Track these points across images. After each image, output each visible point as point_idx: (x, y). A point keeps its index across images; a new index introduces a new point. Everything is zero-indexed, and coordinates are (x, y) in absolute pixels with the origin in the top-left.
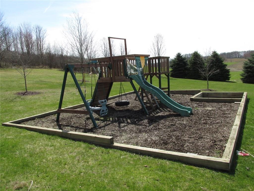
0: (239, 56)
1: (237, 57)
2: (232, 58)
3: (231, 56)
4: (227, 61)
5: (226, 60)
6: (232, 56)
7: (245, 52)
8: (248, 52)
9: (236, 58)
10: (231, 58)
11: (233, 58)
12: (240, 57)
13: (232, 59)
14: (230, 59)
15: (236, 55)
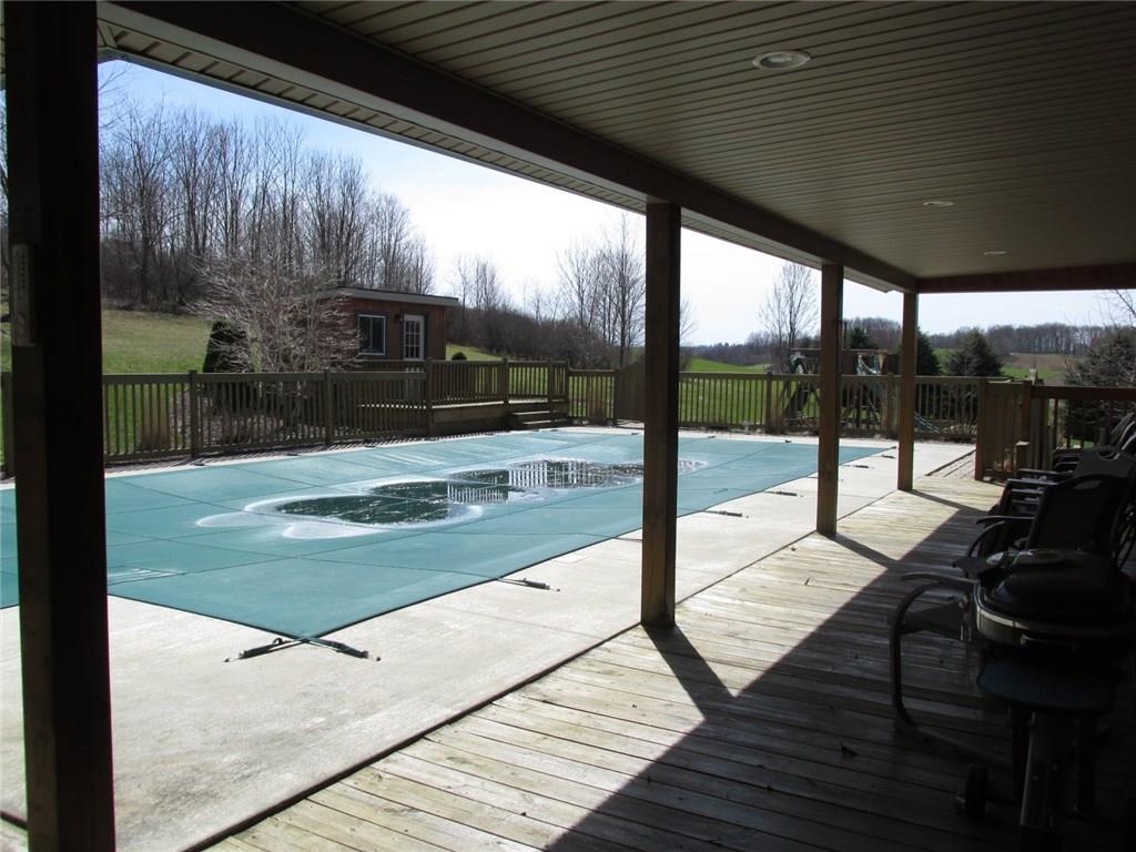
0: (1068, 346)
1: (1063, 348)
2: (1040, 352)
3: (1037, 341)
4: (1016, 364)
5: (1015, 359)
6: (1040, 340)
7: (1096, 329)
8: (1108, 329)
9: (1057, 352)
10: (1035, 353)
11: (1046, 352)
12: (1074, 352)
13: (1037, 356)
14: (1030, 356)
15: (1057, 339)
